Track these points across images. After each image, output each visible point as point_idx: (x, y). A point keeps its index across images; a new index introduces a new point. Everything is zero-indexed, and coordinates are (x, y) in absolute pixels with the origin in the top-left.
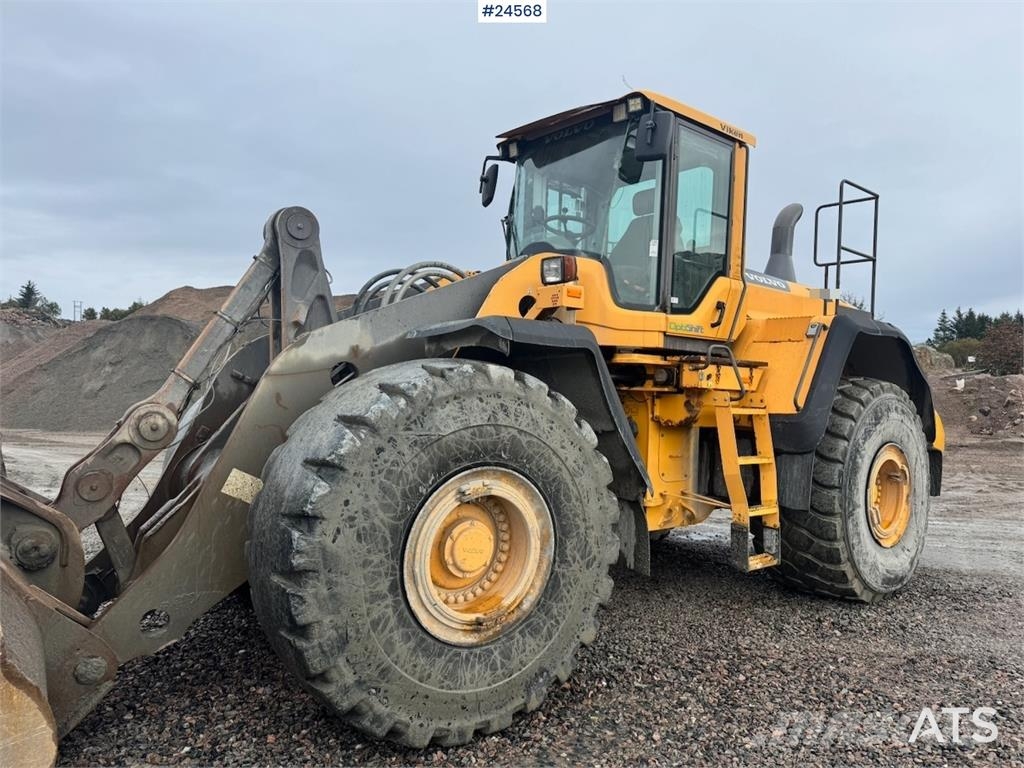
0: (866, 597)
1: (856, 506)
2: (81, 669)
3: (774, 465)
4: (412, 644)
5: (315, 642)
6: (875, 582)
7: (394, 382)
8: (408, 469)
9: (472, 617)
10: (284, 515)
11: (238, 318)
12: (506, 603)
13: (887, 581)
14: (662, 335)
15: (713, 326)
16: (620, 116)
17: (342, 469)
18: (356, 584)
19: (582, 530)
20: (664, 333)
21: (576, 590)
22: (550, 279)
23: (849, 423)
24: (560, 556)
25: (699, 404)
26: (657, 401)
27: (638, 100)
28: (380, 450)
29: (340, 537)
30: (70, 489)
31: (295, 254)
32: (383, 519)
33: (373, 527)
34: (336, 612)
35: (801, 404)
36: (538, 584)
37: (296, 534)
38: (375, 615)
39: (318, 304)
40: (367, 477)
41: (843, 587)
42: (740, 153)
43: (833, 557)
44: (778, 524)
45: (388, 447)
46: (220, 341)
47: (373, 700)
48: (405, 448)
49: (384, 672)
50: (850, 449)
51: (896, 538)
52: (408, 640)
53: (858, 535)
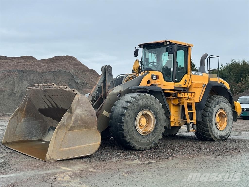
0: (215, 140)
1: (212, 121)
3: (195, 113)
4: (136, 134)
5: (125, 132)
6: (218, 137)
7: (133, 96)
8: (136, 109)
9: (144, 132)
10: (119, 115)
11: (99, 85)
12: (149, 130)
13: (220, 137)
14: (174, 87)
15: (184, 84)
16: (165, 44)
17: (128, 109)
18: (130, 124)
19: (160, 120)
20: (174, 86)
21: (159, 129)
22: (154, 79)
23: (211, 104)
24: (157, 124)
25: (181, 100)
26: (173, 100)
27: (169, 42)
28: (132, 106)
29: (128, 118)
31: (108, 74)
32: (133, 116)
34: (127, 128)
35: (200, 100)
36: (153, 128)
37: (122, 117)
38: (132, 129)
40: (131, 110)
41: (210, 137)
42: (190, 49)
43: (208, 131)
44: (196, 124)
45: (133, 106)
46: (97, 89)
47: (132, 141)
48: (135, 106)
49: (133, 137)
50: (211, 109)
51: (223, 129)
52: (136, 133)
53: (213, 126)
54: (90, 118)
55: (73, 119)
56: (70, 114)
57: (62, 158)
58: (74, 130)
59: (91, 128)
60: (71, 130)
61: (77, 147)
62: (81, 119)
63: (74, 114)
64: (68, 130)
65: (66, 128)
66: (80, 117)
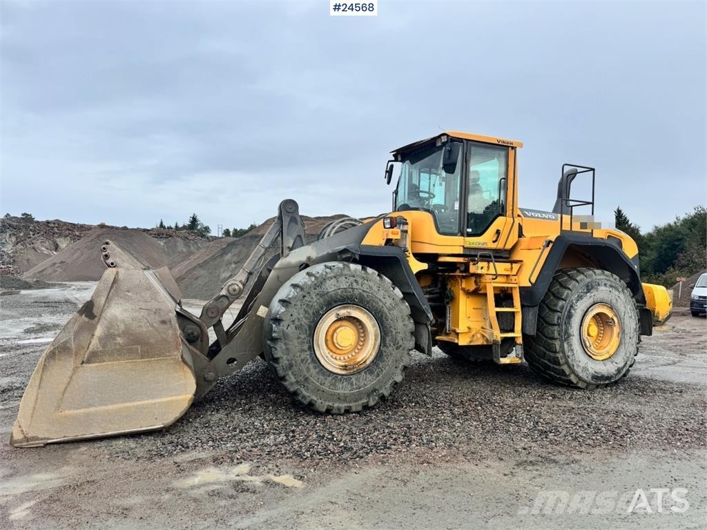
0: (580, 385)
1: (570, 335)
2: (206, 376)
3: (521, 312)
4: (317, 370)
5: (281, 365)
6: (589, 379)
7: (311, 272)
8: (315, 304)
9: (344, 364)
10: (272, 320)
11: (267, 246)
12: (358, 360)
13: (595, 377)
14: (462, 248)
15: (494, 242)
16: (439, 144)
17: (290, 303)
18: (295, 345)
19: (394, 333)
20: (463, 246)
21: (391, 359)
22: (387, 226)
23: (567, 292)
24: (383, 343)
25: (480, 281)
26: (464, 281)
28: (304, 297)
29: (289, 328)
30: (204, 313)
31: (288, 219)
32: (305, 322)
33: (301, 324)
34: (288, 355)
35: (533, 280)
36: (373, 354)
37: (274, 326)
38: (302, 357)
39: (298, 238)
40: (299, 306)
41: (566, 378)
42: (511, 152)
43: (556, 362)
44: (522, 342)
45: (307, 295)
46: (260, 255)
47: (302, 389)
48: (314, 296)
49: (306, 379)
50: (565, 305)
51: (607, 356)
52: (316, 368)
53: (572, 350)
54: (156, 329)
55: (99, 331)
56: (87, 319)
57: (65, 437)
58: (104, 361)
59: (159, 356)
60: (94, 363)
61: (116, 406)
62: (127, 333)
63: (102, 320)
64: (83, 363)
65: (75, 355)
66: (122, 327)
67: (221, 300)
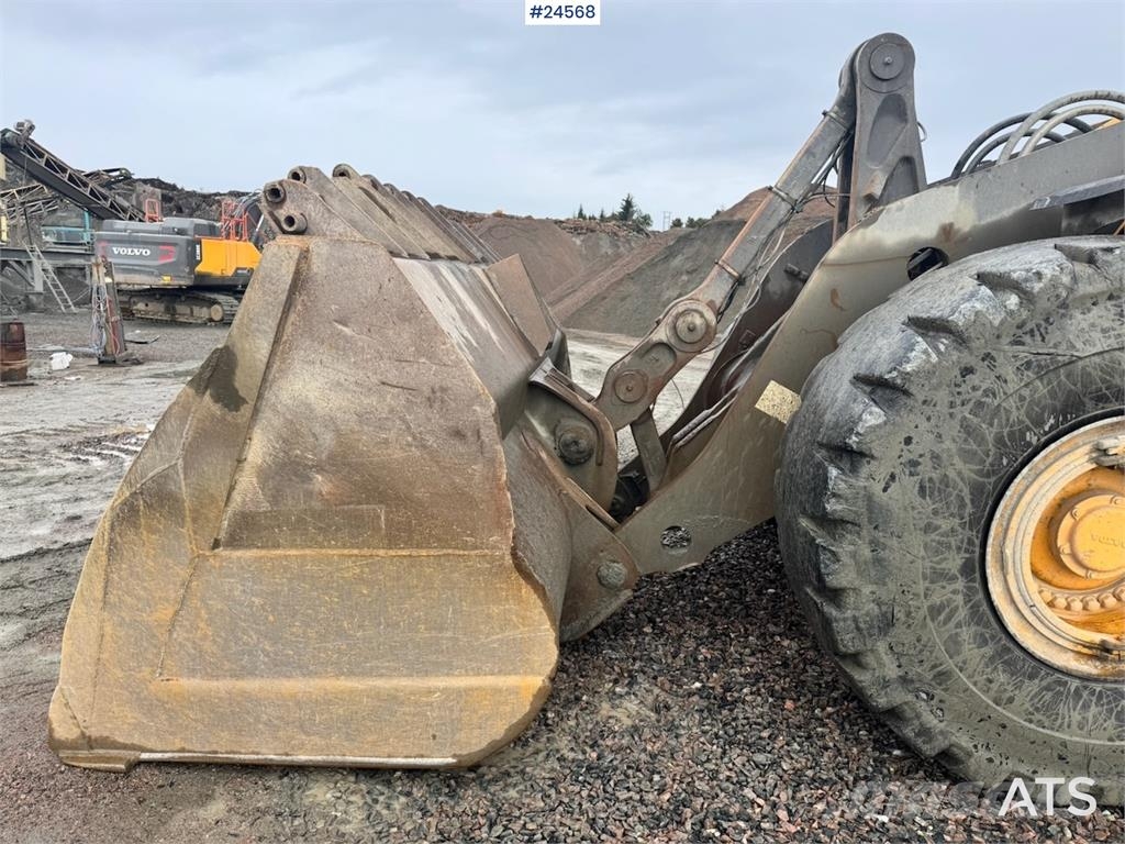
2: (604, 571)
4: (988, 650)
5: (849, 614)
7: (1002, 269)
8: (1012, 403)
9: (1098, 638)
10: (821, 445)
17: (906, 393)
18: (912, 553)
28: (967, 371)
29: (894, 486)
31: (877, 102)
32: (961, 471)
33: (945, 479)
34: (881, 582)
37: (833, 472)
38: (936, 599)
39: (902, 169)
40: (943, 409)
45: (981, 367)
46: (772, 224)
47: (922, 707)
48: (1009, 372)
49: (942, 677)
52: (985, 642)
54: (433, 454)
55: (258, 449)
56: (217, 409)
58: (277, 546)
59: (444, 543)
60: (248, 547)
62: (341, 461)
63: (266, 414)
64: (216, 544)
65: (194, 520)
66: (328, 440)
67: (653, 354)
